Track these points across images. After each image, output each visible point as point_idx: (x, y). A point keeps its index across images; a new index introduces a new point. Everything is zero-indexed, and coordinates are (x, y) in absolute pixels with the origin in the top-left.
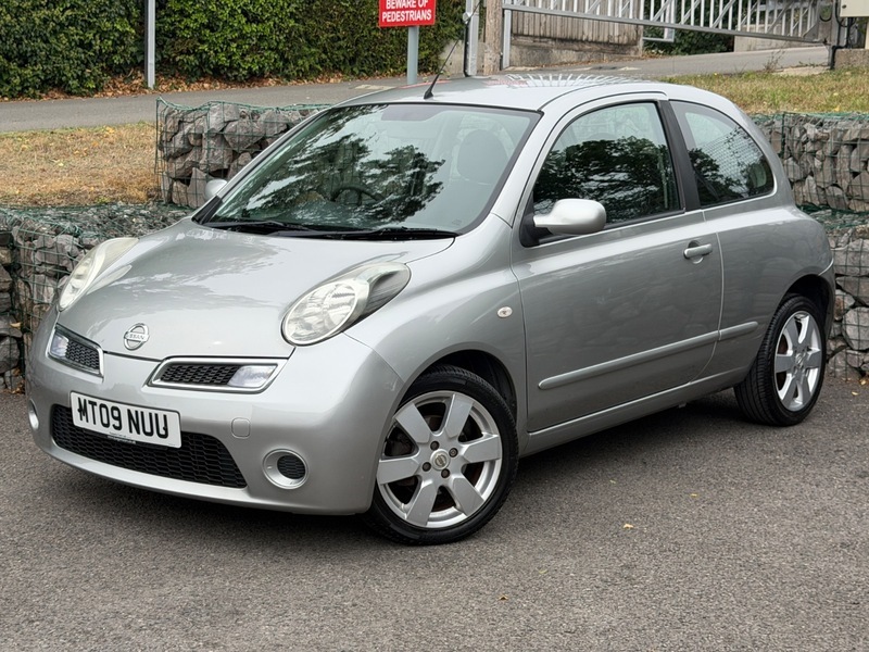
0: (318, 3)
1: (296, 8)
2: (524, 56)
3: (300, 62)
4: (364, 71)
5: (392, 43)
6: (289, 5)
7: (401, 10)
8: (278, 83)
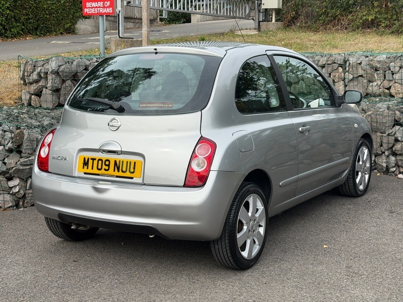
0: (19, 2)
1: (10, 5)
2: (111, 26)
3: (13, 30)
4: (42, 34)
5: (54, 20)
6: (6, 3)
7: (95, 8)
8: (3, 40)
